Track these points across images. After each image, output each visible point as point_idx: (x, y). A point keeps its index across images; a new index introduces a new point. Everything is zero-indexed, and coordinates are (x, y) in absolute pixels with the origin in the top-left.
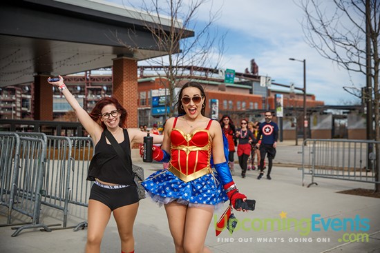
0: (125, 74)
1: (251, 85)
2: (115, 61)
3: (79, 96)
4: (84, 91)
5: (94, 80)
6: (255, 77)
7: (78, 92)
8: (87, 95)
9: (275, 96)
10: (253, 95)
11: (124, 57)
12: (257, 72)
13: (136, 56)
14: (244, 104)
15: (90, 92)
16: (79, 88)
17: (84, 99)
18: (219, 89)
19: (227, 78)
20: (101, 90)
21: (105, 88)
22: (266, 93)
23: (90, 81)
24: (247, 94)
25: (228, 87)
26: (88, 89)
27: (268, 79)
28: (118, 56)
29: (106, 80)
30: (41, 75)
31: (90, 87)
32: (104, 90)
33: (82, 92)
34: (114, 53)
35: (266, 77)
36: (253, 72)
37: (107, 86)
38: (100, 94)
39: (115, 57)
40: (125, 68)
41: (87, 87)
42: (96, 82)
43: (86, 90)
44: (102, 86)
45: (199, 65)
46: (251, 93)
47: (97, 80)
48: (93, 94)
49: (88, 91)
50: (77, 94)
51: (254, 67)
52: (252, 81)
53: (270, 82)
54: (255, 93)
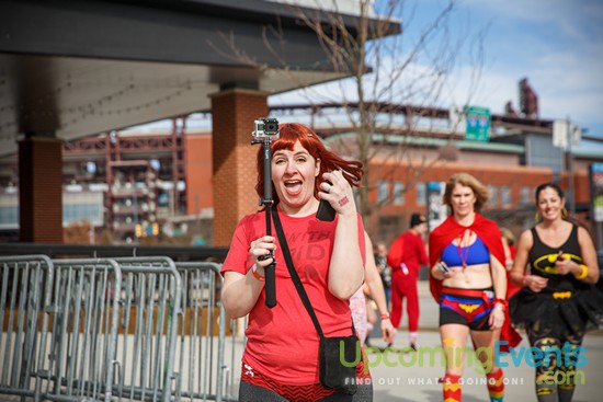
0: (239, 130)
1: (521, 143)
2: (215, 99)
3: (94, 187)
4: (104, 174)
5: (128, 146)
6: (531, 123)
7: (89, 176)
8: (111, 183)
9: (590, 169)
10: (529, 169)
11: (238, 90)
12: (536, 109)
13: (265, 85)
14: (506, 194)
15: (119, 175)
16: (91, 167)
17: (105, 193)
18: (442, 157)
19: (470, 129)
20: (145, 169)
21: (155, 164)
22: (561, 161)
23: (119, 149)
24: (511, 166)
25: (464, 150)
26: (115, 169)
27: (572, 127)
28: (223, 87)
29: (156, 145)
30: (34, 139)
31: (119, 163)
32: (153, 170)
33: (99, 177)
34: (213, 79)
35: (568, 123)
36: (526, 110)
37: (161, 160)
38: (143, 180)
39: (215, 89)
40: (239, 115)
41: (111, 163)
42: (132, 150)
43: (109, 170)
44: (148, 159)
45: (426, 104)
46: (523, 162)
47: (136, 146)
48: (126, 180)
49: (114, 174)
50: (87, 182)
51: (528, 97)
52: (525, 133)
53: (577, 135)
54: (534, 164)
